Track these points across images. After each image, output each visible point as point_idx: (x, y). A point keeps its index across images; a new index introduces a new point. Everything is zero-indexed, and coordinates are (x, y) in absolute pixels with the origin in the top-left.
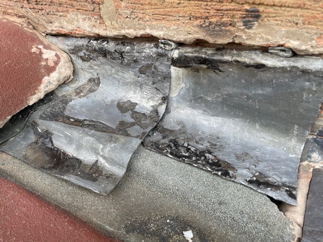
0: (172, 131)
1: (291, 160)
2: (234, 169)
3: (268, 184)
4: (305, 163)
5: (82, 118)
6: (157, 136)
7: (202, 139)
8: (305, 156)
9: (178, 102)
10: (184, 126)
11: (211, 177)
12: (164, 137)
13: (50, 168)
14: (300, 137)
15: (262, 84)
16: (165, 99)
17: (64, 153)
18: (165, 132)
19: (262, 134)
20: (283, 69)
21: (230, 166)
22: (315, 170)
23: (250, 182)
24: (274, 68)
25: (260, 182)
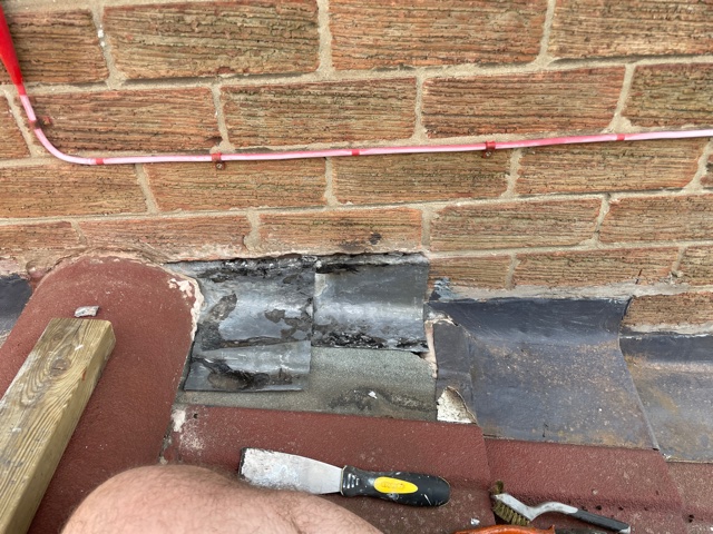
0: (326, 327)
1: (417, 322)
2: (384, 341)
3: (409, 344)
4: (427, 322)
5: (245, 338)
6: (318, 334)
7: (352, 326)
8: (426, 316)
9: (322, 300)
10: (334, 319)
11: (372, 352)
12: (324, 333)
13: (245, 388)
14: (419, 305)
15: (388, 275)
16: (310, 300)
17: (247, 373)
18: (322, 329)
19: (395, 309)
20: (400, 265)
21: (381, 340)
22: (434, 325)
23: (398, 346)
24: (395, 265)
25: (404, 344)
